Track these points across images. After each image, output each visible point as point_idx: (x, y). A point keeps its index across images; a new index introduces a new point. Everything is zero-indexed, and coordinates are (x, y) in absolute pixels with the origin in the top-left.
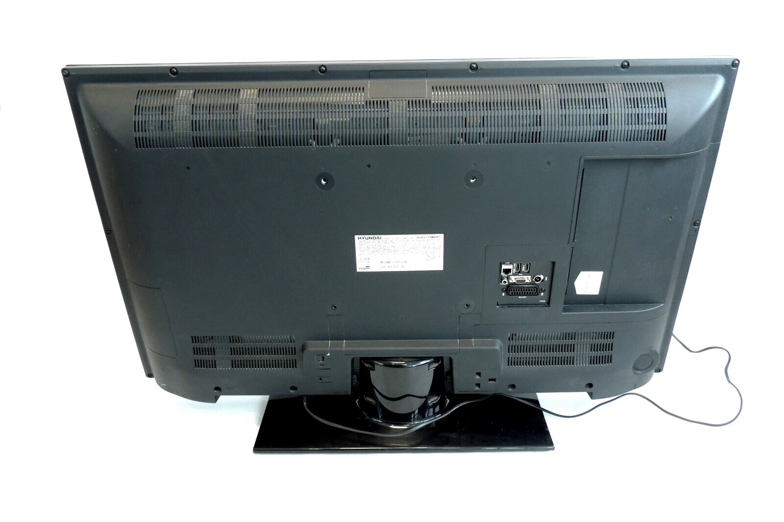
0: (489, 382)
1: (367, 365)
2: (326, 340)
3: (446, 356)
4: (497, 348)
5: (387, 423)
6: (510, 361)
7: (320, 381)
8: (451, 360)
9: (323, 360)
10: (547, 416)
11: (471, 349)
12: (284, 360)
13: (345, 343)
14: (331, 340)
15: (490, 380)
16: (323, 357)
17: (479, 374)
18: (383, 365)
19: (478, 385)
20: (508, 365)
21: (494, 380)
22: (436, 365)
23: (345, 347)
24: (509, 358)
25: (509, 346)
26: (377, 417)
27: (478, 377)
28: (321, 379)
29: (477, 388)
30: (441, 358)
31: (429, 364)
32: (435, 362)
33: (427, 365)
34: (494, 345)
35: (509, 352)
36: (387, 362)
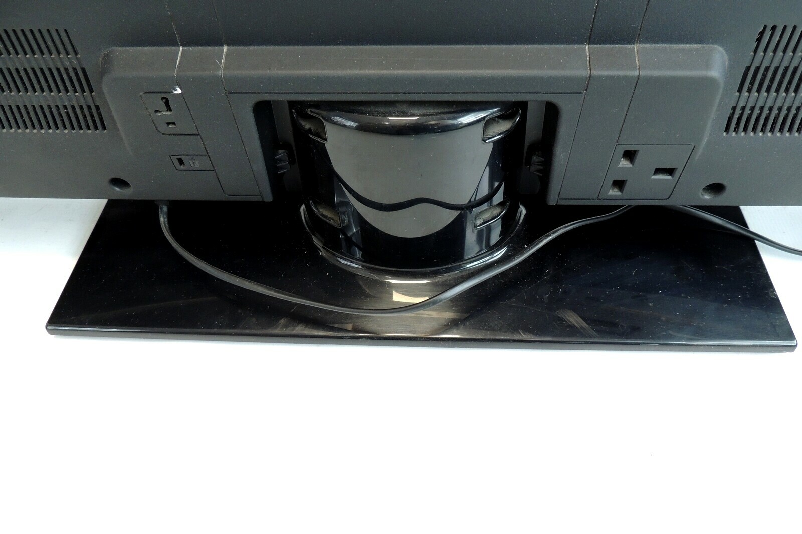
0: (654, 177)
1: (307, 125)
2: (170, 45)
3: (535, 99)
4: (716, 72)
5: (374, 270)
6: (736, 116)
7: (182, 167)
8: (552, 113)
9: (169, 109)
10: (771, 260)
11: (625, 78)
12: (65, 107)
13: (227, 54)
14: (183, 45)
15: (658, 171)
16: (167, 103)
17: (630, 155)
18: (358, 128)
19: (619, 184)
20: (727, 129)
21: (670, 171)
22: (505, 126)
23: (226, 68)
24: (734, 108)
25: (748, 68)
26: (351, 256)
27: (624, 163)
28: (181, 162)
29: (614, 192)
30: (523, 105)
31: (487, 123)
32: (503, 117)
33: (481, 126)
34: (708, 65)
35: (740, 90)
36: (367, 119)
